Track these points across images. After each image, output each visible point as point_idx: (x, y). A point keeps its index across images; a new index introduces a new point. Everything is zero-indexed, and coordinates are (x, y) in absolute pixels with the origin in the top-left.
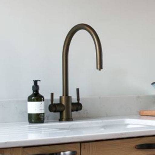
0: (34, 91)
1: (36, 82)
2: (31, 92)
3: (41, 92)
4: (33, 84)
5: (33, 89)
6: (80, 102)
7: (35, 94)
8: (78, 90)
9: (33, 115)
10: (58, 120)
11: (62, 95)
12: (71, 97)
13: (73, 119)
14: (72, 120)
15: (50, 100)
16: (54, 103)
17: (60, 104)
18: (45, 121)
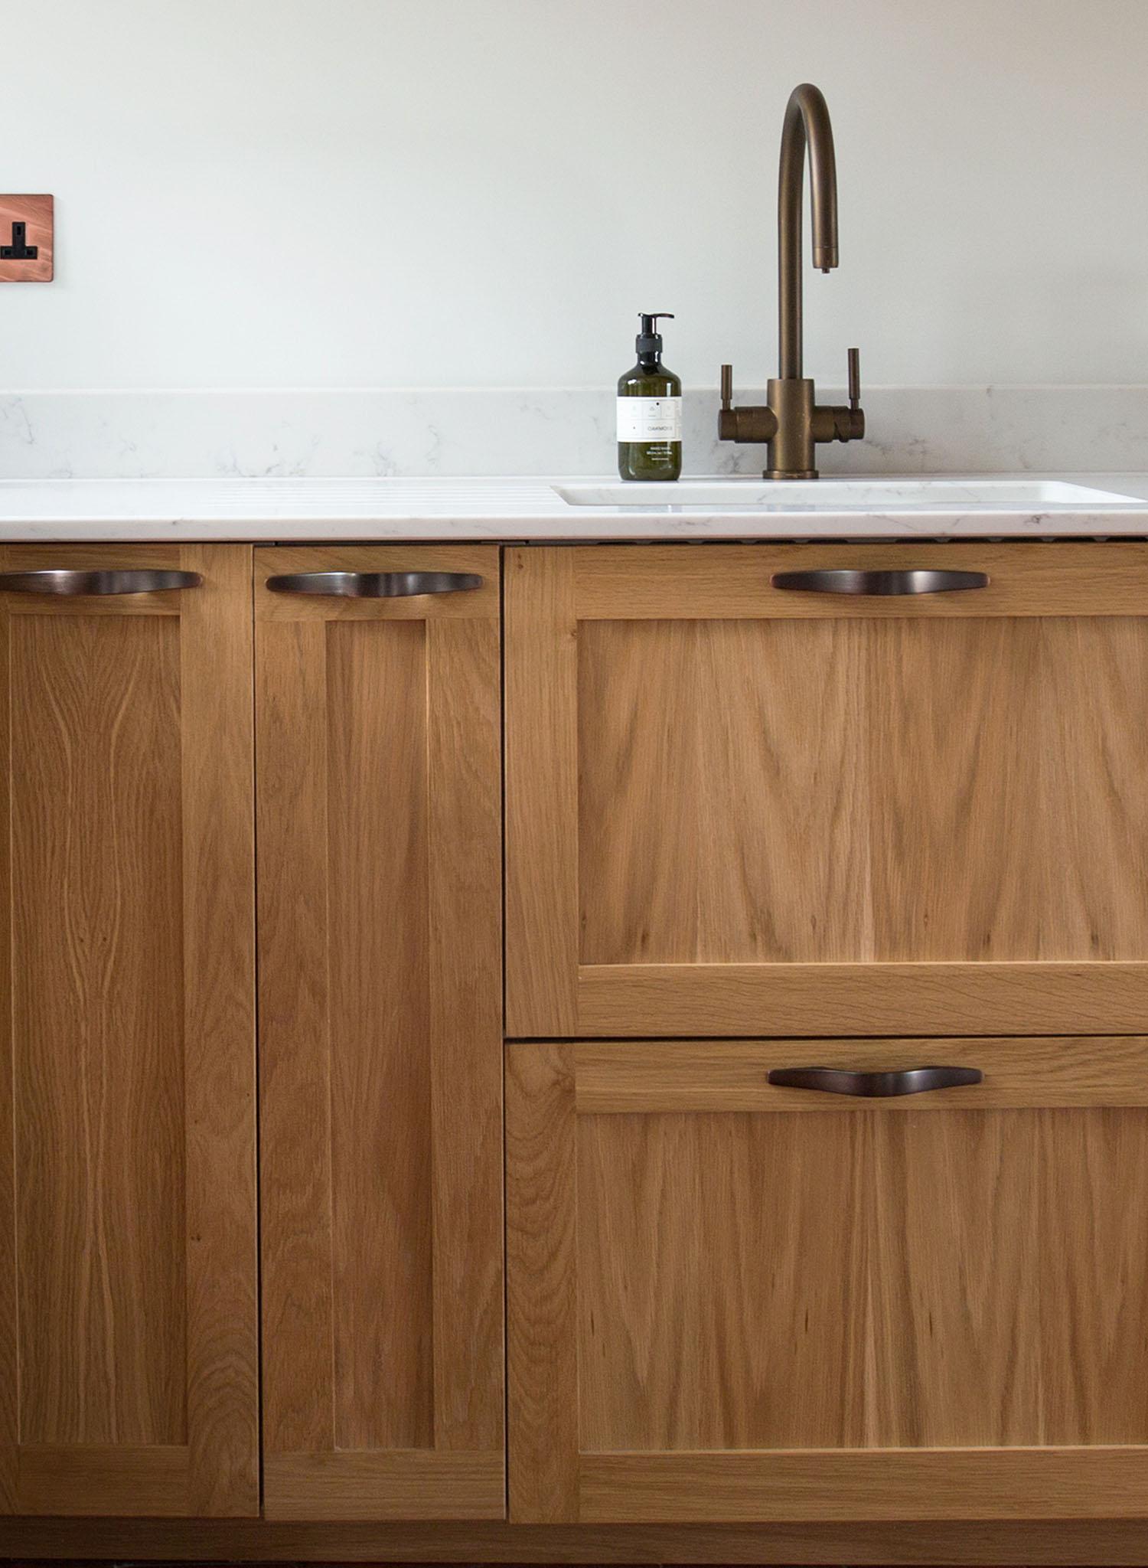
0: (640, 358)
1: (648, 321)
2: (631, 361)
3: (668, 361)
4: (638, 329)
5: (637, 352)
6: (862, 404)
7: (644, 367)
8: (853, 355)
9: (631, 446)
10: (761, 476)
11: (775, 376)
12: (811, 382)
13: (820, 475)
14: (815, 476)
15: (720, 394)
16: (733, 405)
17: (763, 414)
18: (681, 477)
